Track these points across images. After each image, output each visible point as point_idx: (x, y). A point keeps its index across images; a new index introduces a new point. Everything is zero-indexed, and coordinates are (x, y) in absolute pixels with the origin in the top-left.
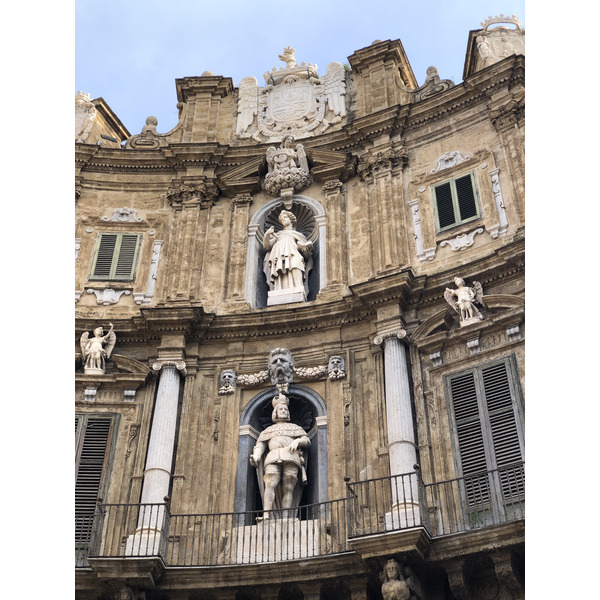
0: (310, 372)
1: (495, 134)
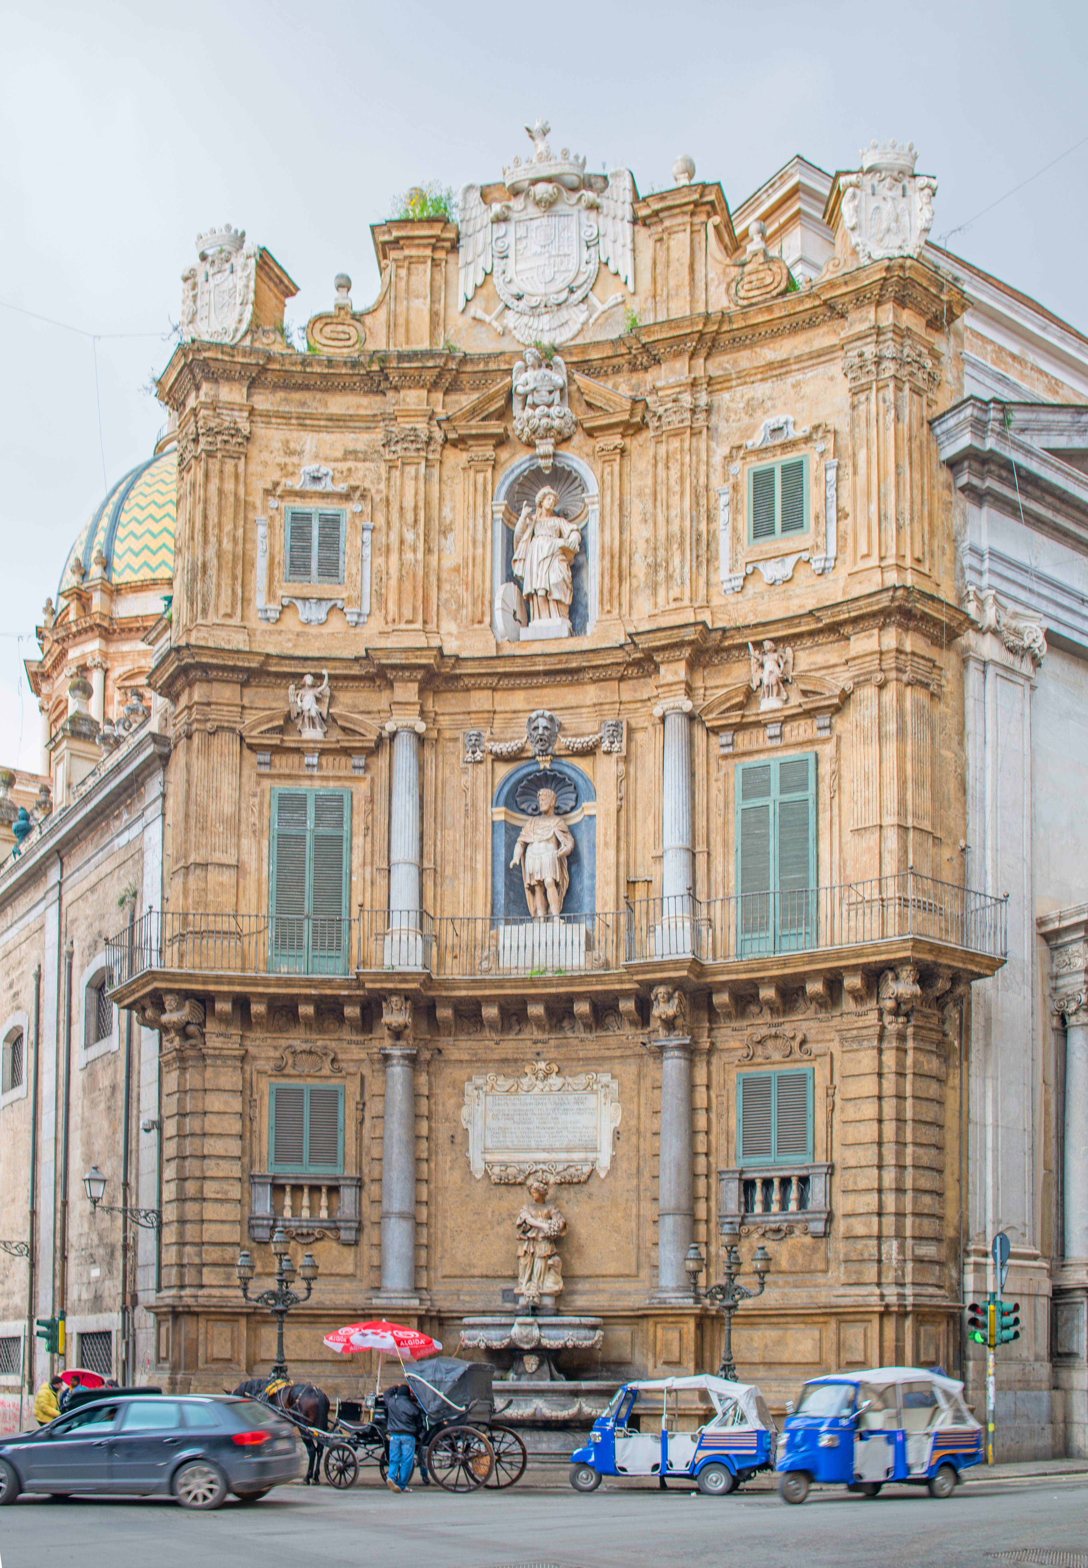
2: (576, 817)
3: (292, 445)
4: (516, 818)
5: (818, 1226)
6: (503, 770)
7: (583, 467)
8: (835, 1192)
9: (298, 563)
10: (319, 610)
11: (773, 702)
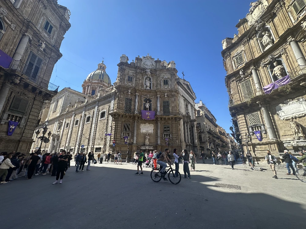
0: (8, 21)
1: (59, 27)
2: (150, 103)
3: (129, 71)
4: (145, 103)
5: (171, 138)
6: (144, 99)
7: (151, 77)
8: (172, 136)
9: (129, 80)
10: (130, 84)
11: (166, 96)
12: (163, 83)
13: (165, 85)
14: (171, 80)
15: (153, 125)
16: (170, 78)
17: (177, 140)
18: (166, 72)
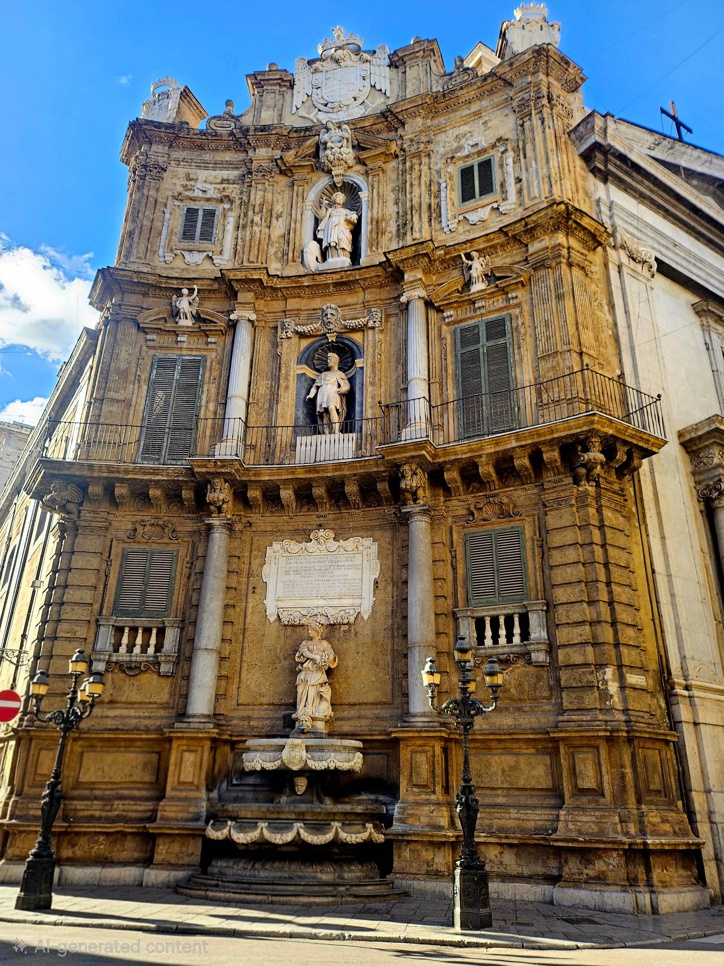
2: (351, 372)
3: (191, 176)
4: (311, 373)
5: (540, 657)
6: (305, 343)
7: (360, 180)
8: (551, 626)
9: (188, 234)
10: (198, 258)
11: (478, 286)
12: (456, 195)
13: (470, 204)
14: (520, 152)
15: (375, 548)
16: (511, 135)
17: (600, 666)
18: (475, 107)
